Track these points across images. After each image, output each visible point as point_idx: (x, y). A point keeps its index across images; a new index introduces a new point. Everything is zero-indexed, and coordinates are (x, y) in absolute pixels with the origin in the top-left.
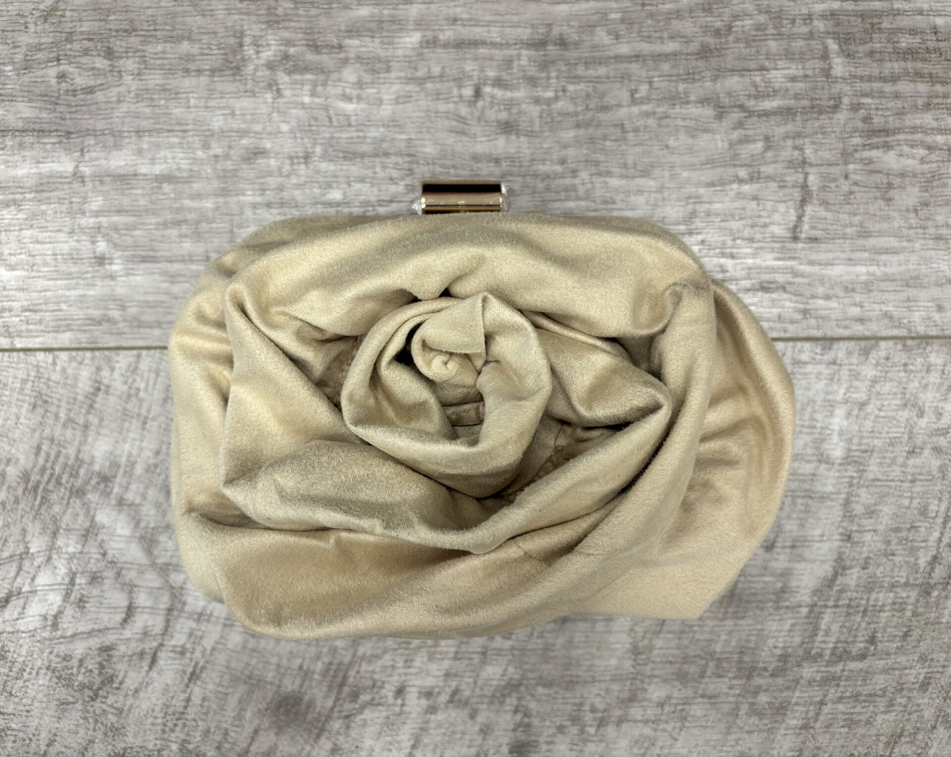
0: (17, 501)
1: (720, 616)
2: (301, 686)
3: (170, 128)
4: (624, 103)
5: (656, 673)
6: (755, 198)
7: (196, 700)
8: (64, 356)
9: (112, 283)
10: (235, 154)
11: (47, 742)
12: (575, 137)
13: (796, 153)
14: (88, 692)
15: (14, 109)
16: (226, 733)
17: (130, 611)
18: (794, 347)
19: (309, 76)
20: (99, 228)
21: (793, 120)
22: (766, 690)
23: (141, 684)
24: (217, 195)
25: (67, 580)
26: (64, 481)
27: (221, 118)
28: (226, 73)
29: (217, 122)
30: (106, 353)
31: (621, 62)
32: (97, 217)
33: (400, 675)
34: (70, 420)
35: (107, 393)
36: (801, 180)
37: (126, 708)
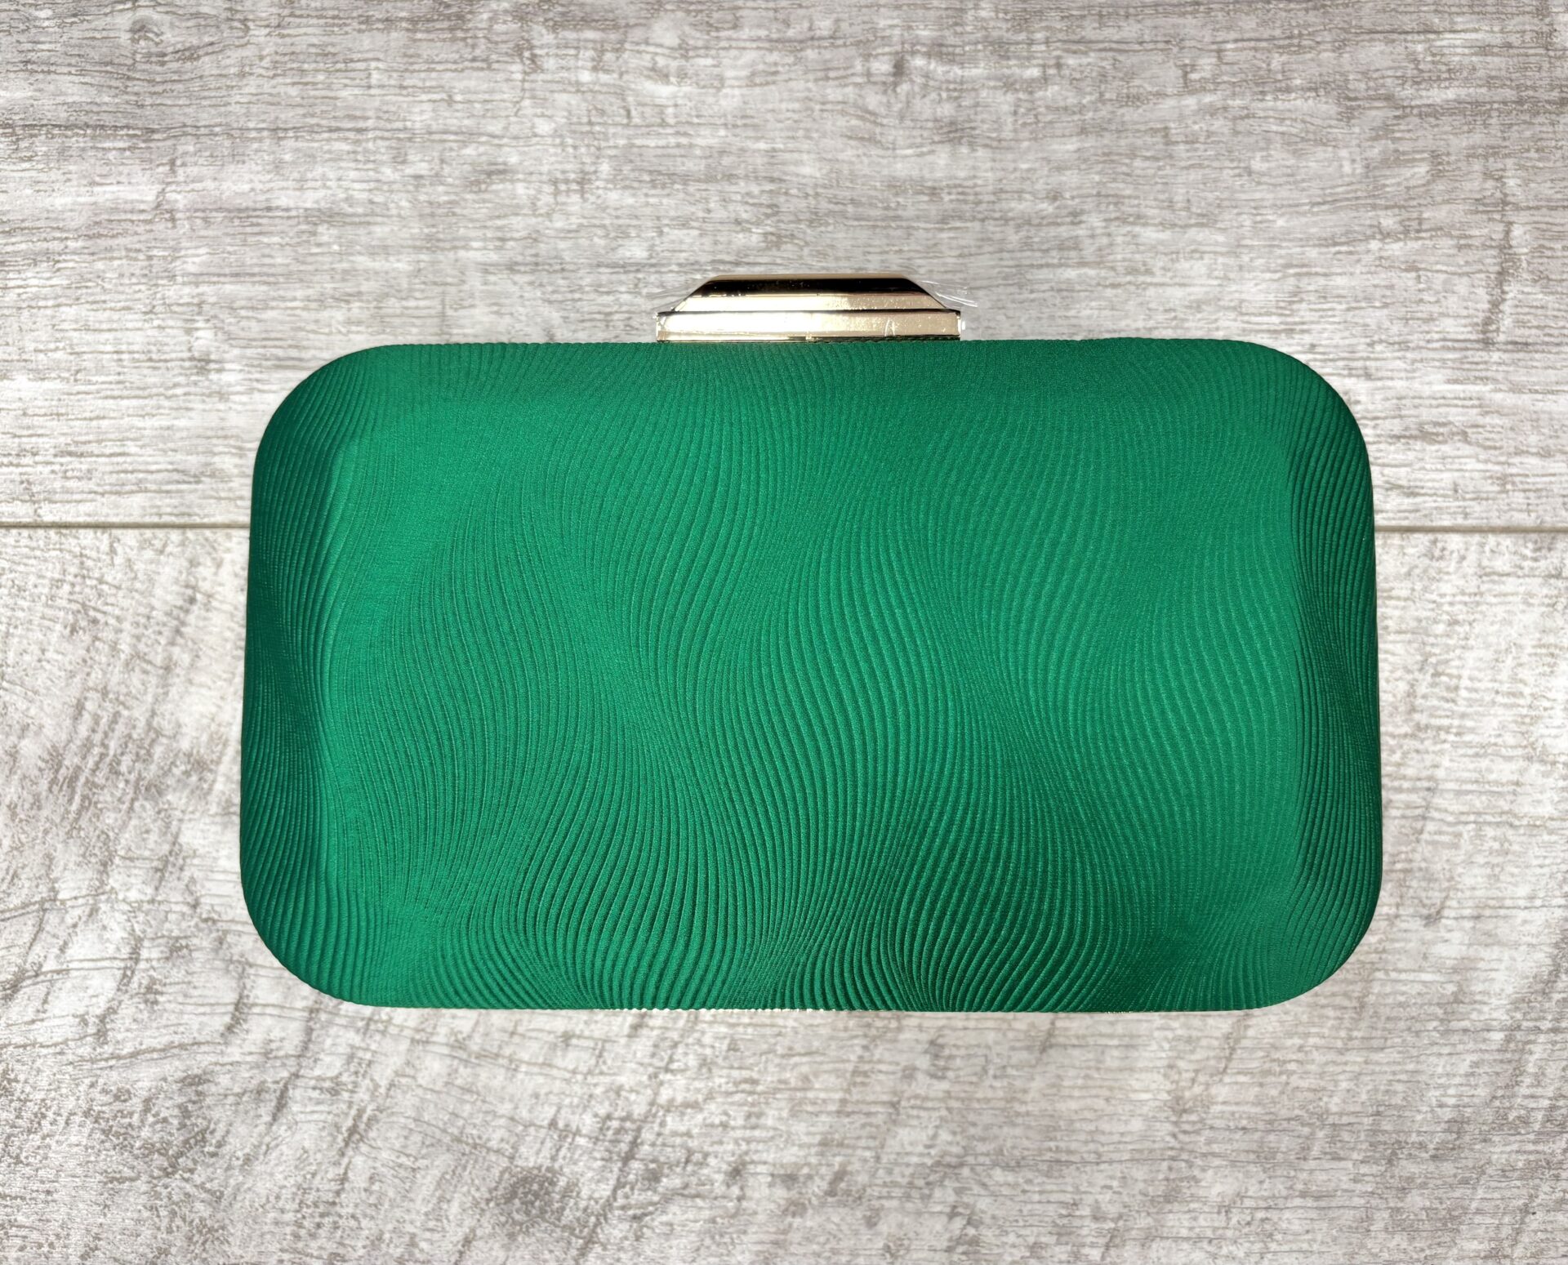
0: (37, 804)
1: (1339, 1044)
2: (553, 1159)
3: (334, 124)
4: (1169, 91)
5: (1215, 1148)
6: (1412, 268)
7: (358, 1179)
8: (130, 537)
9: (222, 406)
10: (453, 174)
11: (81, 1250)
12: (1079, 150)
13: (1490, 184)
14: (158, 1160)
15: (52, 87)
16: (413, 1243)
17: (241, 1009)
18: (1482, 545)
19: (590, 34)
20: (199, 305)
21: (1486, 125)
22: (1424, 1186)
23: (257, 1147)
24: (417, 249)
25: (125, 952)
26: (123, 768)
27: (427, 107)
28: (438, 25)
29: (421, 116)
30: (208, 533)
31: (1166, 14)
32: (197, 284)
33: (736, 1142)
34: (137, 655)
35: (207, 607)
36: (1498, 236)
37: (228, 1192)
